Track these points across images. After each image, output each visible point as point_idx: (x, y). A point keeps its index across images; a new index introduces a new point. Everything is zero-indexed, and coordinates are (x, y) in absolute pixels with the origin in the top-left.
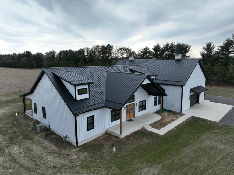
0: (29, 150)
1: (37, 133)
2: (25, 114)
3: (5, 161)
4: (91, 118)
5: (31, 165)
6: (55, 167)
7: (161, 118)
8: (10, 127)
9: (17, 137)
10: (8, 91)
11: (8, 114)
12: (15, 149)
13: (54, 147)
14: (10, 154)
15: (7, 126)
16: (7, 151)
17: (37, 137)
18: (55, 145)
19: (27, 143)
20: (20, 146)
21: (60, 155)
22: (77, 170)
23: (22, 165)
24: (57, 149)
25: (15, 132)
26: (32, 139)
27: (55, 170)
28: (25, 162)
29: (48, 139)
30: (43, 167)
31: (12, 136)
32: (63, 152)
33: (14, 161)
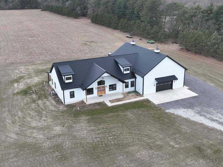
0: (45, 103)
1: (51, 96)
2: (49, 83)
3: (35, 106)
4: (73, 92)
5: (44, 108)
6: (52, 111)
7: (123, 97)
8: (40, 91)
9: (42, 97)
10: (45, 58)
11: (40, 82)
12: (40, 102)
13: (55, 104)
14: (38, 103)
15: (39, 90)
16: (37, 102)
17: (50, 98)
18: (56, 103)
19: (45, 100)
20: (42, 101)
21: (56, 107)
22: (59, 113)
23: (41, 108)
24: (56, 105)
25: (41, 94)
26: (47, 99)
27: (51, 111)
28: (42, 107)
29: (54, 100)
30: (48, 110)
31: (40, 96)
32: (58, 106)
33: (39, 106)
